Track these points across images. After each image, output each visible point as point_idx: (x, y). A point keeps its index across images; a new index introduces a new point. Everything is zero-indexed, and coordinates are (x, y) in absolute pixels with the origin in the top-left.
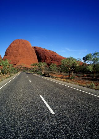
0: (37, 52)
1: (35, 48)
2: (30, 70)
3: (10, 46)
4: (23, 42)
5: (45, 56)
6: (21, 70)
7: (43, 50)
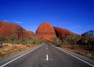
0: (55, 30)
1: (54, 27)
2: (51, 42)
3: (39, 27)
4: (47, 24)
5: (61, 33)
6: (45, 42)
7: (60, 29)
